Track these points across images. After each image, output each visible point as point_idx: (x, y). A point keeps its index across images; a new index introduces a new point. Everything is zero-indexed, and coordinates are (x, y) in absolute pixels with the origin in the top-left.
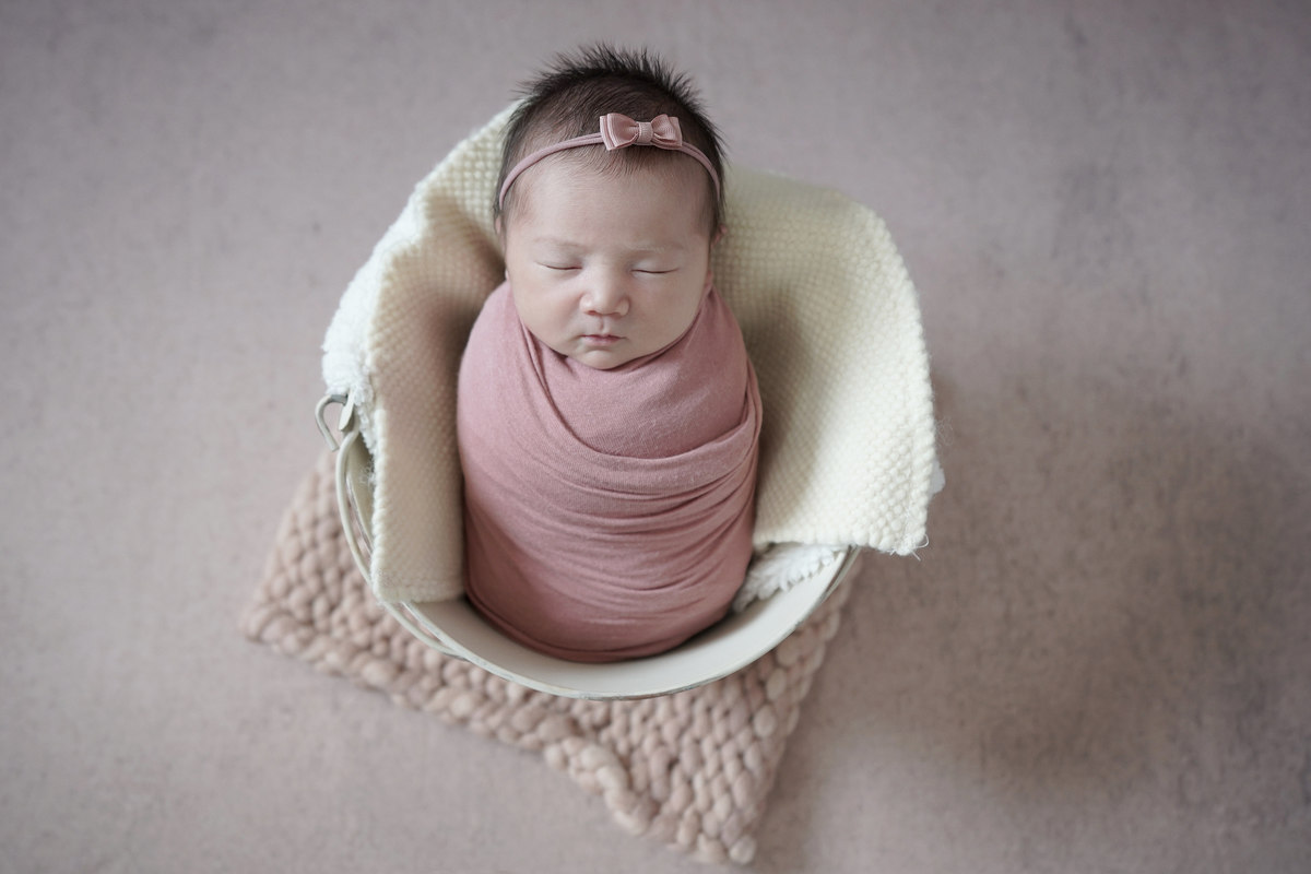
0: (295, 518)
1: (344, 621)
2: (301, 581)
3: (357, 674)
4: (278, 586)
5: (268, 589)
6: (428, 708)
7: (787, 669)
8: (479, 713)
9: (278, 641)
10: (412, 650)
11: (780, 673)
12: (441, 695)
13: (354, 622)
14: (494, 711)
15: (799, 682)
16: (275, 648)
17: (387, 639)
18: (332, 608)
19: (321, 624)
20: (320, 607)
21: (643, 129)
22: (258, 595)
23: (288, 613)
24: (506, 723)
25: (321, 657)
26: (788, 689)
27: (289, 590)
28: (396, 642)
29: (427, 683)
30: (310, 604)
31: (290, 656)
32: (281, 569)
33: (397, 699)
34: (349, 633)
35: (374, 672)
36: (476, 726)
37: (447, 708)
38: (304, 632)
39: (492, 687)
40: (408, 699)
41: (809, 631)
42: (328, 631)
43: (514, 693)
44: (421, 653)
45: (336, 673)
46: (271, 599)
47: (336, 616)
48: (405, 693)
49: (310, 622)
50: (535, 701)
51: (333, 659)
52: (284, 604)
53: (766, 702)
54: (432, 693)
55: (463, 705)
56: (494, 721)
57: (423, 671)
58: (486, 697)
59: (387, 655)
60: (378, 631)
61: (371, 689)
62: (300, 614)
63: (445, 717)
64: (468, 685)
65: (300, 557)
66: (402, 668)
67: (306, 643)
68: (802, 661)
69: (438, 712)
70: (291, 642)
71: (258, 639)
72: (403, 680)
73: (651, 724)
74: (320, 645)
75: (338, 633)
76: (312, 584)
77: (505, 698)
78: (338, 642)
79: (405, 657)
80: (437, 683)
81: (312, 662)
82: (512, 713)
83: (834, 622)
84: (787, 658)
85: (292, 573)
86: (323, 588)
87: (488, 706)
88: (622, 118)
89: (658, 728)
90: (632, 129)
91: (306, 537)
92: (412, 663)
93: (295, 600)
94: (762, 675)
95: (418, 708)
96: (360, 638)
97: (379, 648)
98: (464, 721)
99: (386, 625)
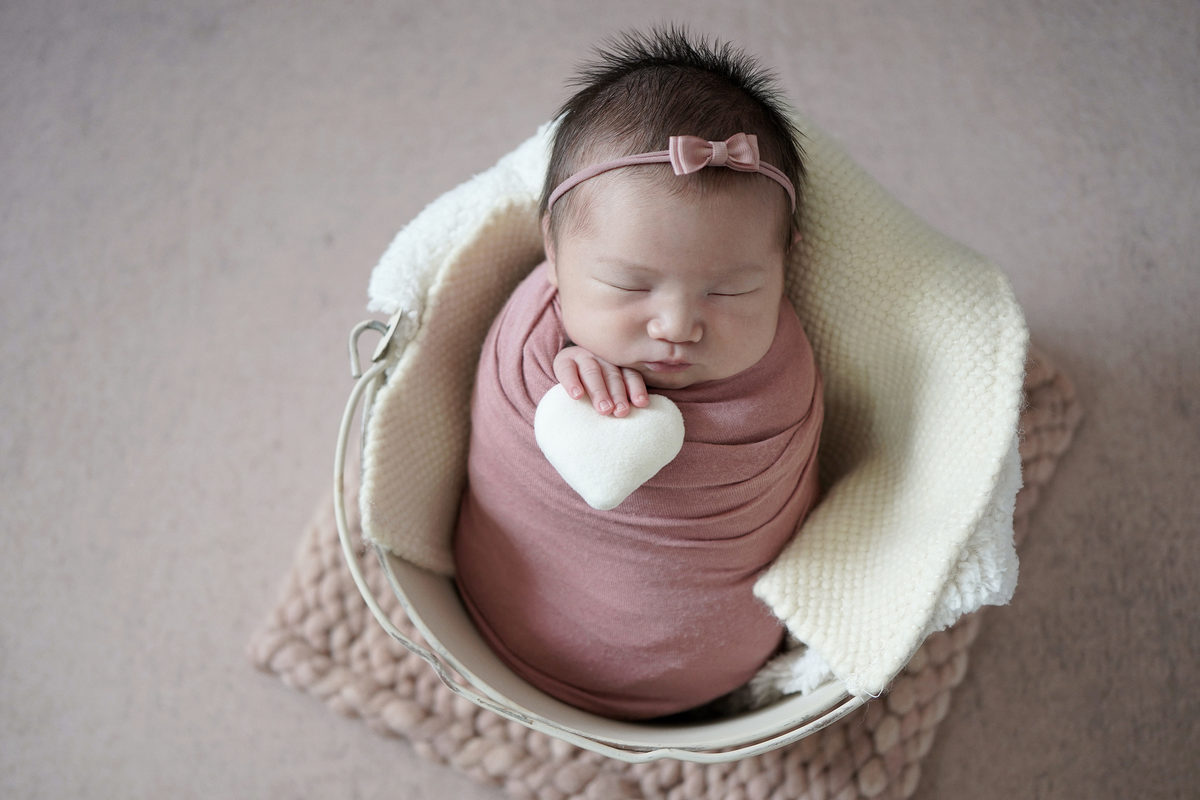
0: (316, 535)
1: (365, 655)
2: (319, 606)
3: (377, 715)
4: (293, 611)
5: (281, 613)
6: (458, 761)
7: (901, 718)
8: (518, 771)
9: (290, 670)
10: (442, 693)
11: (892, 722)
12: (474, 745)
13: (376, 657)
14: (535, 767)
15: (917, 734)
16: (286, 679)
17: (413, 679)
18: (353, 639)
19: (339, 656)
20: (339, 637)
21: (717, 151)
22: (271, 620)
23: (303, 640)
24: (549, 782)
25: (337, 692)
26: (903, 743)
27: (304, 615)
28: (423, 684)
29: (457, 731)
30: (327, 632)
31: (302, 689)
32: (298, 591)
33: (421, 748)
34: (369, 669)
35: (396, 714)
36: (514, 787)
37: (479, 763)
38: (320, 662)
39: (534, 743)
40: (434, 749)
41: (928, 672)
42: (347, 664)
43: (559, 750)
44: (452, 698)
45: (353, 714)
46: (284, 624)
47: (356, 649)
48: (430, 741)
49: (327, 653)
50: (585, 759)
51: (351, 694)
52: (298, 630)
53: (875, 755)
54: (463, 743)
55: (498, 759)
56: (535, 780)
57: (453, 719)
58: (526, 753)
59: (412, 696)
60: (403, 669)
61: (393, 735)
62: (317, 643)
63: (476, 773)
64: (506, 738)
65: (319, 578)
66: (428, 713)
67: (321, 674)
68: (921, 709)
69: (469, 766)
70: (304, 671)
71: (266, 668)
72: (430, 724)
73: (732, 781)
74: (337, 677)
75: (358, 666)
76: (332, 610)
77: (549, 756)
78: (357, 677)
79: (432, 702)
80: (468, 732)
81: (326, 697)
82: (556, 770)
83: (961, 665)
84: (903, 704)
85: (310, 596)
86: (344, 615)
87: (529, 762)
88: (694, 140)
89: (743, 786)
90: (706, 151)
91: (326, 556)
92: (440, 706)
93: (311, 626)
94: (870, 725)
95: (445, 761)
96: (383, 675)
97: (404, 688)
98: (499, 780)
99: (413, 662)
